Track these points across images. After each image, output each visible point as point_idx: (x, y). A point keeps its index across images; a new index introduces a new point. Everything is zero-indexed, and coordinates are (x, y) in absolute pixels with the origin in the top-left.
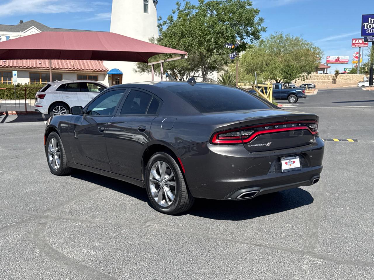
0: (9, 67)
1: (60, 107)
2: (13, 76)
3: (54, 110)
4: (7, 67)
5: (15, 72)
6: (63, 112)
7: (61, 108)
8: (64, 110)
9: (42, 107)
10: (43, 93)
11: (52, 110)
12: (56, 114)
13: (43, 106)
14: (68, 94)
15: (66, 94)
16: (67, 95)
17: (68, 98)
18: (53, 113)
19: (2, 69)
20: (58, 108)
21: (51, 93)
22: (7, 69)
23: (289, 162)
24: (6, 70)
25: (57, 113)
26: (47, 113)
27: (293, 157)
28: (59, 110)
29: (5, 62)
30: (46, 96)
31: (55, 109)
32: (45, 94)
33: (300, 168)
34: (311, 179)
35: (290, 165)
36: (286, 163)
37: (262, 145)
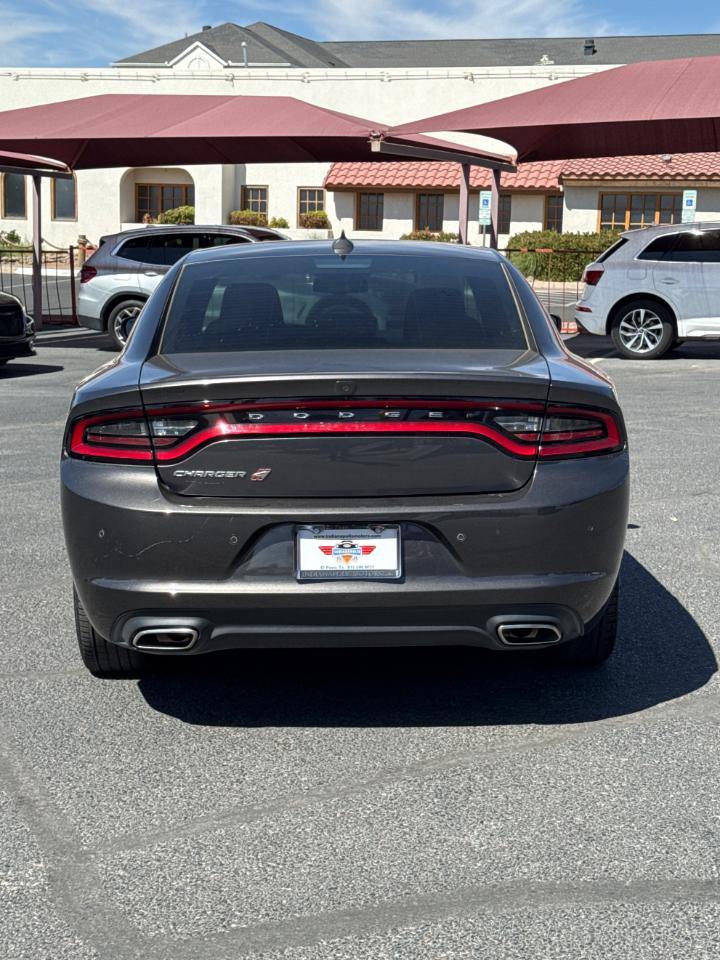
0: (679, 178)
1: (643, 312)
2: (684, 206)
3: (623, 324)
4: (674, 178)
5: (690, 195)
6: (653, 331)
7: (647, 315)
8: (656, 322)
9: (588, 310)
10: (598, 267)
11: (619, 324)
12: (629, 334)
13: (592, 309)
14: (673, 269)
15: (666, 268)
16: (670, 274)
17: (669, 282)
18: (622, 332)
19: (658, 183)
20: (638, 314)
21: (622, 265)
22: (672, 184)
23: (341, 546)
24: (670, 188)
25: (634, 331)
26: (604, 333)
27: (367, 531)
28: (639, 324)
29: (669, 161)
30: (603, 275)
31: (629, 321)
32: (602, 269)
33: (398, 574)
34: (485, 625)
35: (347, 558)
36: (327, 550)
37: (230, 474)
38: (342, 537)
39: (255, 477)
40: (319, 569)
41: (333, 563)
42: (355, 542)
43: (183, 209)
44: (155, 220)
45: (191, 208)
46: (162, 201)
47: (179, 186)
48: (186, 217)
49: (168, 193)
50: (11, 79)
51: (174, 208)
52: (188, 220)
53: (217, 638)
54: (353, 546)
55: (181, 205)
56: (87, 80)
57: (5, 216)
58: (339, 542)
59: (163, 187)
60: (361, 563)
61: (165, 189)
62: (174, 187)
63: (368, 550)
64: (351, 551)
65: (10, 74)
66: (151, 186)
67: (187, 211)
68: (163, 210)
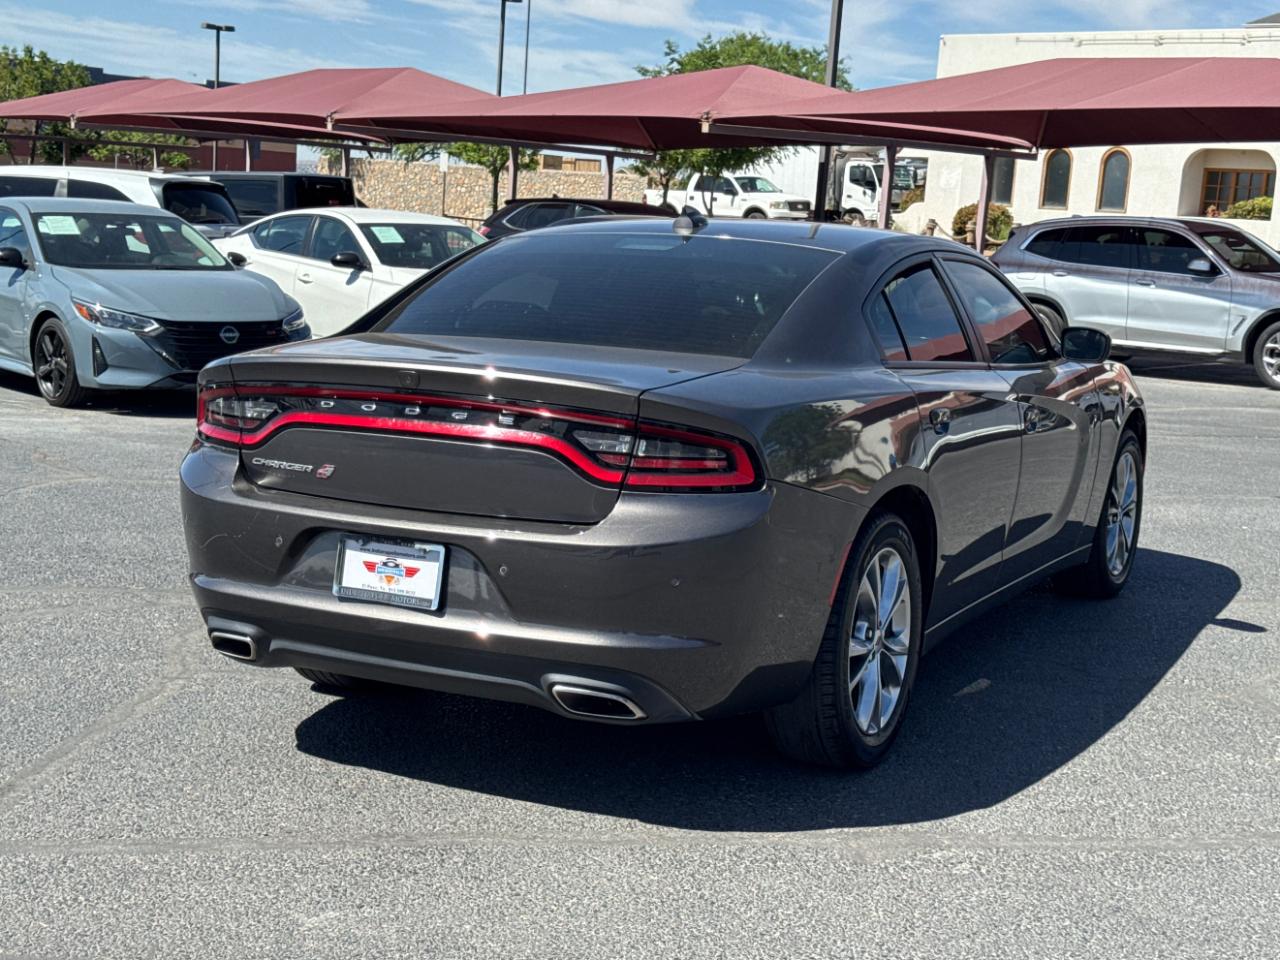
23: (385, 564)
33: (434, 607)
34: (539, 682)
35: (389, 579)
36: (370, 566)
37: (297, 467)
38: (388, 553)
39: (320, 474)
40: (360, 587)
41: (374, 582)
42: (400, 561)
43: (1259, 201)
44: (1222, 213)
45: (1269, 200)
46: (1236, 190)
47: (1260, 172)
48: (1261, 210)
49: (1244, 180)
50: (1073, 44)
51: (1249, 198)
52: (1263, 215)
53: (274, 650)
54: (397, 566)
55: (1259, 195)
56: (1161, 44)
57: (1043, 204)
58: (383, 558)
59: (1238, 173)
60: (404, 586)
61: (1241, 176)
62: (1252, 173)
63: (411, 572)
64: (394, 570)
65: (1072, 40)
66: (1225, 173)
67: (1264, 204)
68: (1235, 200)
